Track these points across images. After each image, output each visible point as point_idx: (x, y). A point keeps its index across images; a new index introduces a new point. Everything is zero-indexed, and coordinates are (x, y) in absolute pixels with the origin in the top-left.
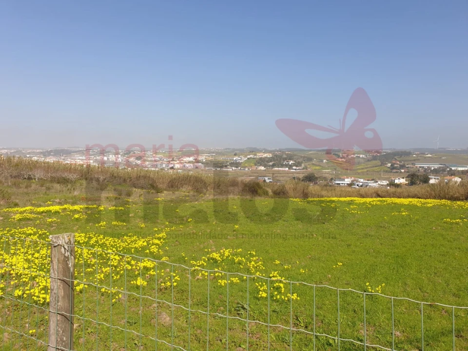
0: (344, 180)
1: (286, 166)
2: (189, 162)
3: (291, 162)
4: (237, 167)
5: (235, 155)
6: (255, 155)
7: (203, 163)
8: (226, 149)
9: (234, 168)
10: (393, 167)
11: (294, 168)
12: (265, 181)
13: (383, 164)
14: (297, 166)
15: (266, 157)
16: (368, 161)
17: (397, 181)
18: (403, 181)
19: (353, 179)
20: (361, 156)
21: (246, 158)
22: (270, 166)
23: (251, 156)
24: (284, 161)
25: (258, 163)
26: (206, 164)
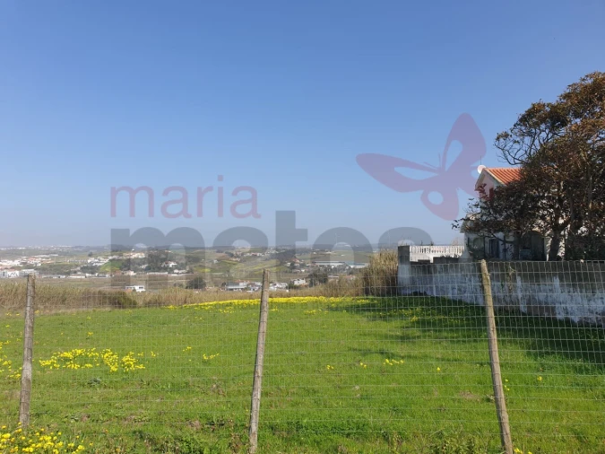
0: (238, 284)
1: (166, 269)
2: (13, 268)
3: (172, 264)
4: (92, 273)
5: (90, 255)
6: (121, 255)
7: (36, 269)
8: (76, 247)
9: (87, 275)
10: (293, 267)
11: (176, 271)
12: (134, 290)
13: (282, 263)
14: (179, 269)
15: (137, 258)
16: (266, 260)
17: (296, 283)
18: (302, 282)
19: (248, 282)
20: (258, 254)
21: (107, 260)
22: (142, 270)
23: (115, 257)
24: (162, 262)
25: (125, 266)
26: (43, 270)
